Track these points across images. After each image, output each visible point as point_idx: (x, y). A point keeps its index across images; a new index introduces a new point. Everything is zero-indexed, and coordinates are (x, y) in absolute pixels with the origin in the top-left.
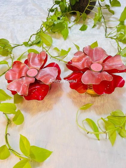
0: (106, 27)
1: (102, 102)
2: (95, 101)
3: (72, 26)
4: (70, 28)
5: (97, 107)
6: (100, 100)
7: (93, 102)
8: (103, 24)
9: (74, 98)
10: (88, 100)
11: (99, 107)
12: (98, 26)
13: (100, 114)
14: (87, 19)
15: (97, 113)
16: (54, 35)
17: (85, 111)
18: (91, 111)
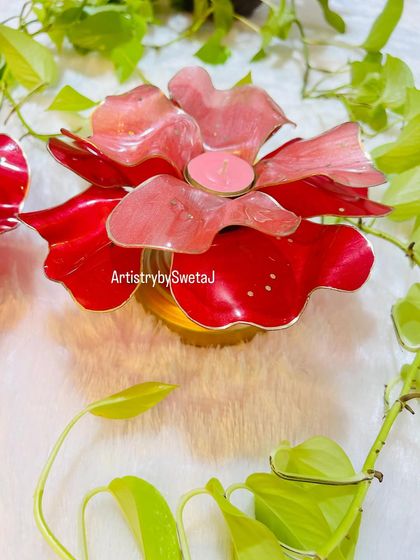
0: (309, 67)
1: (239, 380)
2: (197, 373)
3: (167, 45)
4: (157, 48)
5: (205, 407)
6: (227, 371)
7: (186, 378)
8: (297, 55)
9: (86, 344)
10: (162, 362)
11: (215, 412)
12: (274, 58)
13: (215, 450)
14: (234, 32)
15: (196, 445)
16: (78, 61)
17: (126, 426)
18: (165, 431)
